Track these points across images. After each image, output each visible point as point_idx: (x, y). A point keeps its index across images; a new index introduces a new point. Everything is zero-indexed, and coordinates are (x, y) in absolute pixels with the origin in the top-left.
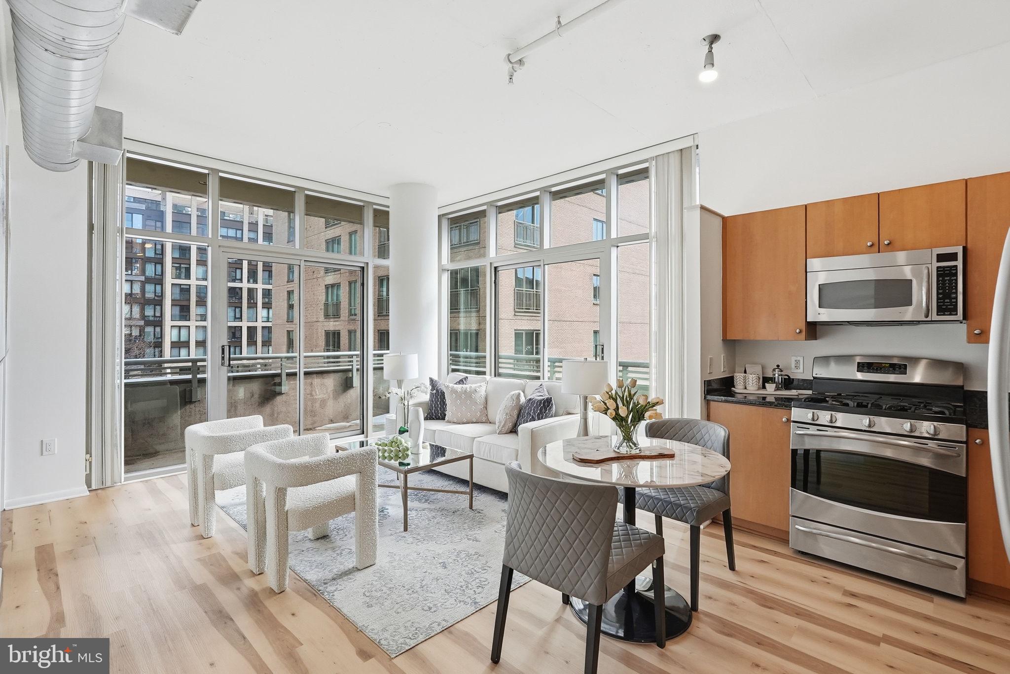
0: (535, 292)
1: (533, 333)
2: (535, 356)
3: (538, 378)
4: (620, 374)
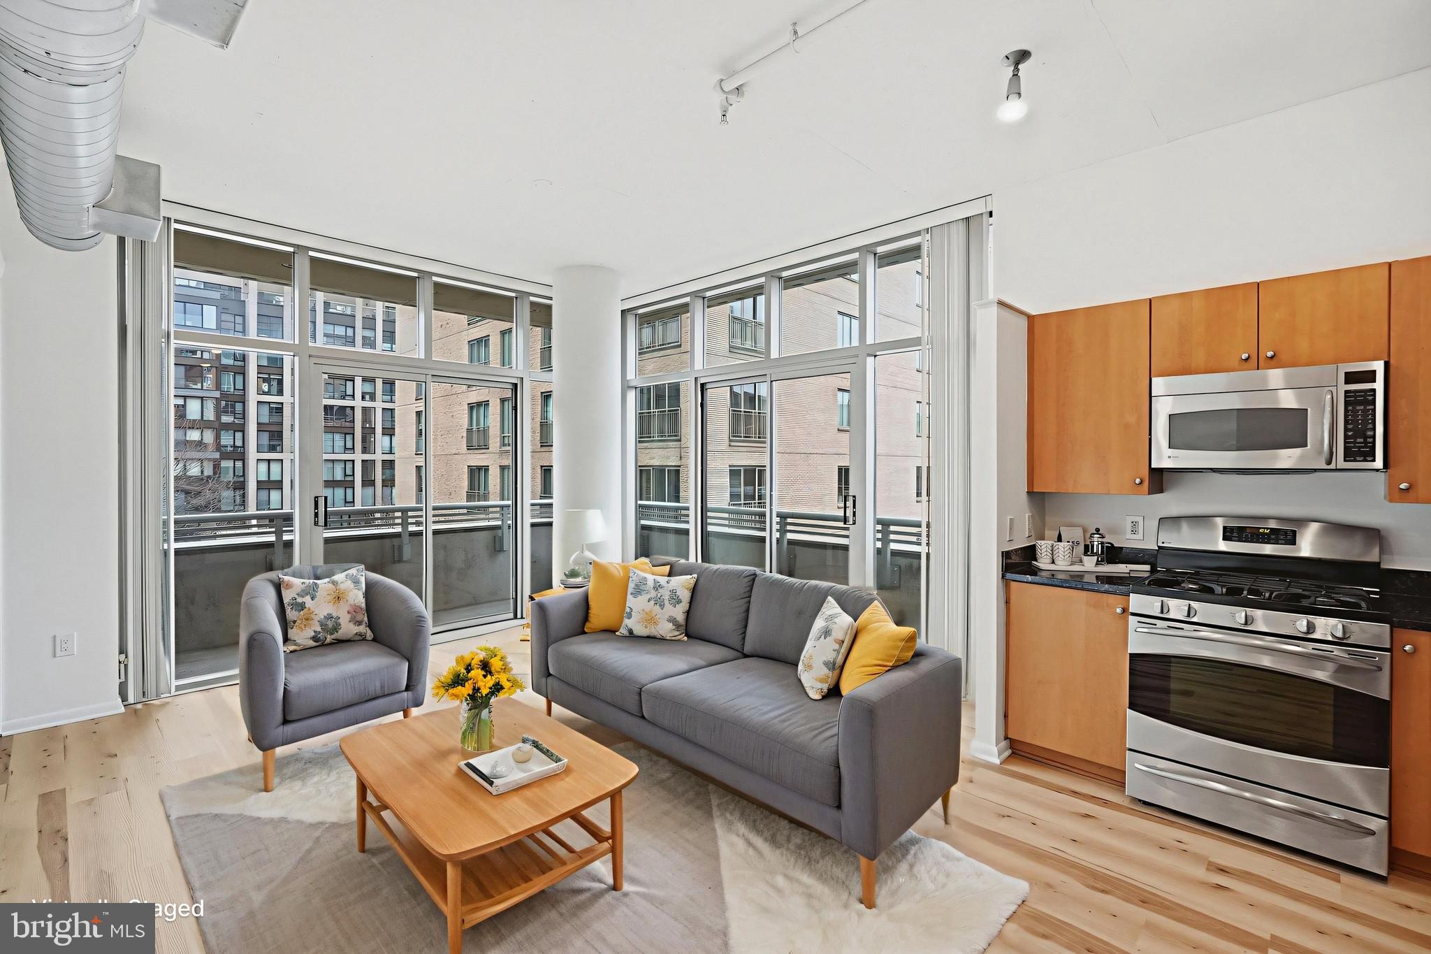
0: (757, 414)
1: (755, 469)
3: (763, 540)
4: (879, 536)
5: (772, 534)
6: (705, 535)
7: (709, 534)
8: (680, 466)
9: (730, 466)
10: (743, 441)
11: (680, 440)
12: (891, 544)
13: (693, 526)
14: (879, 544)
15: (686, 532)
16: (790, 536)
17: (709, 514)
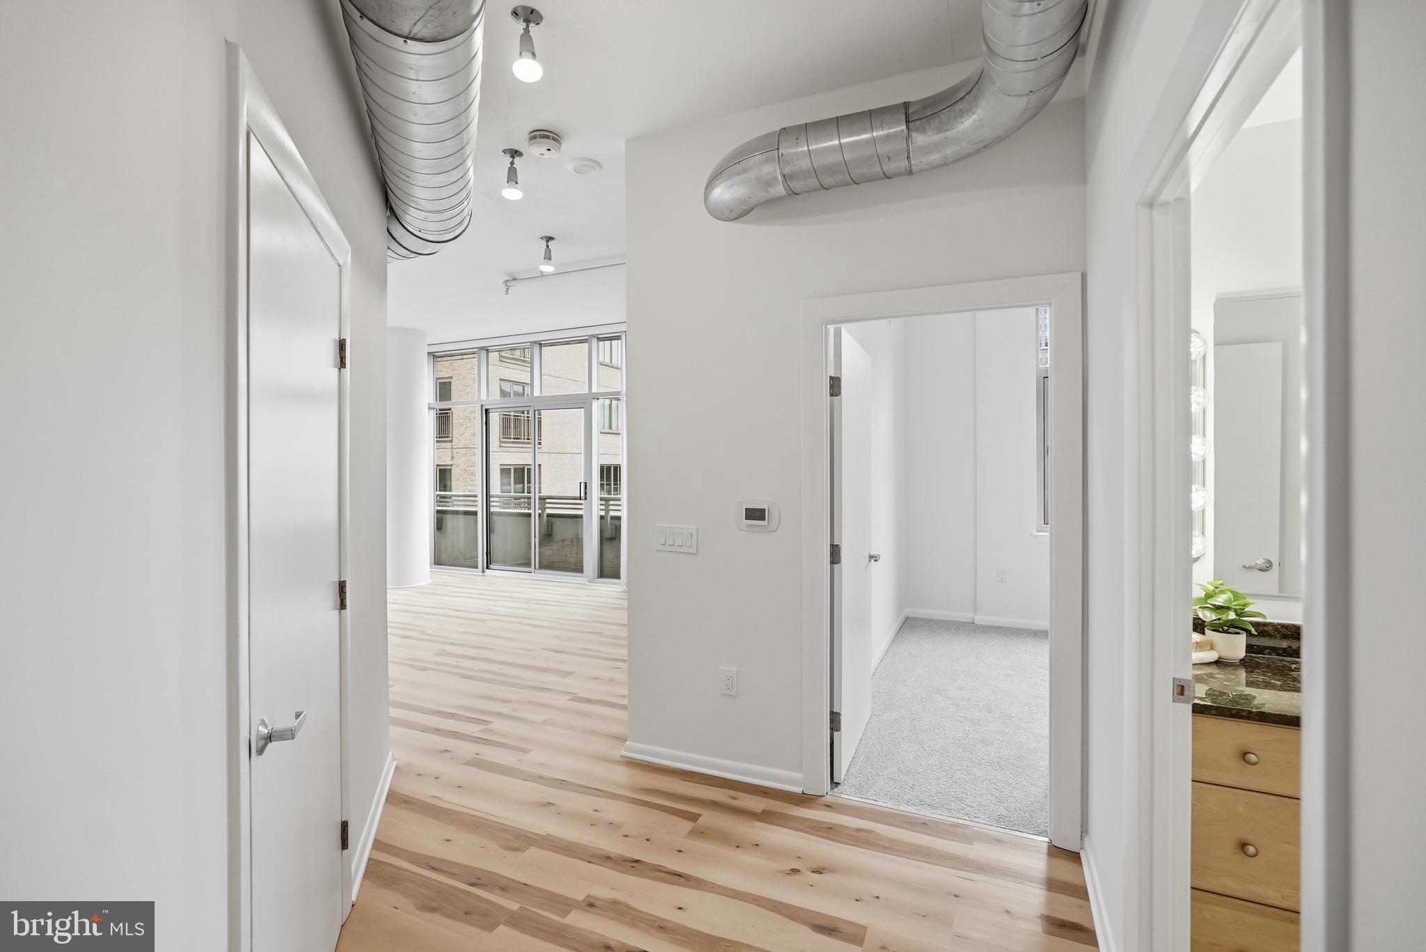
0: (526, 418)
1: (524, 468)
2: (526, 494)
3: (529, 515)
4: (603, 507)
5: (535, 511)
6: (489, 515)
7: (492, 514)
8: (452, 465)
9: (501, 465)
10: (513, 443)
11: (451, 441)
12: (611, 512)
13: (480, 508)
14: (603, 513)
15: (475, 513)
16: (549, 511)
17: (492, 499)
